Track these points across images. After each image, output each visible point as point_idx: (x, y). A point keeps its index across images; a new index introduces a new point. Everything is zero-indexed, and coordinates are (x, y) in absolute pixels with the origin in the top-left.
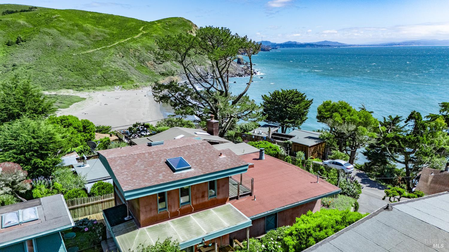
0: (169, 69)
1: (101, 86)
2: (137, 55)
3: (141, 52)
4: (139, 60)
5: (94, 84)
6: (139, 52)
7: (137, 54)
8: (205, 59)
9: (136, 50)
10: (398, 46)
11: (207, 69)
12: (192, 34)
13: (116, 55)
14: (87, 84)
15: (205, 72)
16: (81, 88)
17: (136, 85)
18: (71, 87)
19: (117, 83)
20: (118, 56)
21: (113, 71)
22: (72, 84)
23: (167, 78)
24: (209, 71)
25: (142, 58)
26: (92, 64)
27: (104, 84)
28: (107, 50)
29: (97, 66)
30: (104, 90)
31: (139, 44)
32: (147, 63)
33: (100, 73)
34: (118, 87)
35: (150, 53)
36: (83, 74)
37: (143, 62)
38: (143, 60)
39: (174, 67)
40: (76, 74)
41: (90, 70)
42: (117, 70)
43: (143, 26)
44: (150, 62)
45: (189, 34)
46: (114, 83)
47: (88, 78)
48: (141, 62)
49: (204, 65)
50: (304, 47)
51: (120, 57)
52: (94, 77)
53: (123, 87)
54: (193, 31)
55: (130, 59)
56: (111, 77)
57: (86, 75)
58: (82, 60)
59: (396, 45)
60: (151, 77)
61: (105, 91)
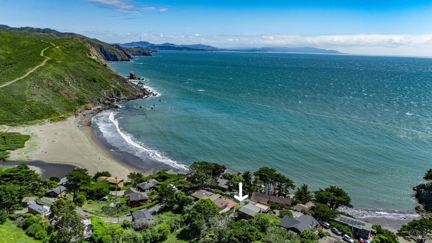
0: (81, 96)
1: (31, 120)
2: (50, 86)
3: (54, 82)
4: (54, 90)
5: (25, 119)
6: (52, 82)
7: (51, 84)
8: (108, 83)
9: (49, 80)
10: (258, 52)
11: (112, 92)
12: (90, 57)
13: (33, 87)
14: (18, 119)
15: (111, 96)
16: (13, 123)
17: (62, 117)
18: (3, 122)
19: (45, 116)
20: (35, 88)
21: (38, 104)
22: (3, 120)
23: (83, 106)
24: (114, 95)
25: (56, 88)
26: (16, 99)
27: (34, 118)
28: (22, 82)
29: (21, 100)
30: (35, 124)
31: (50, 73)
32: (61, 92)
33: (26, 108)
34: (47, 120)
35: (61, 82)
36: (10, 109)
37: (57, 91)
38: (58, 90)
39: (84, 94)
40: (3, 110)
41: (15, 104)
42: (41, 104)
43: (42, 49)
44: (64, 91)
45: (88, 56)
46: (41, 117)
47: (16, 112)
48: (56, 92)
49: (109, 89)
50: (181, 50)
51: (37, 89)
52: (22, 112)
53: (51, 120)
54: (91, 54)
55: (45, 89)
56: (38, 111)
57: (13, 110)
58: (3, 94)
59: (257, 51)
60: (68, 107)
61: (37, 125)
